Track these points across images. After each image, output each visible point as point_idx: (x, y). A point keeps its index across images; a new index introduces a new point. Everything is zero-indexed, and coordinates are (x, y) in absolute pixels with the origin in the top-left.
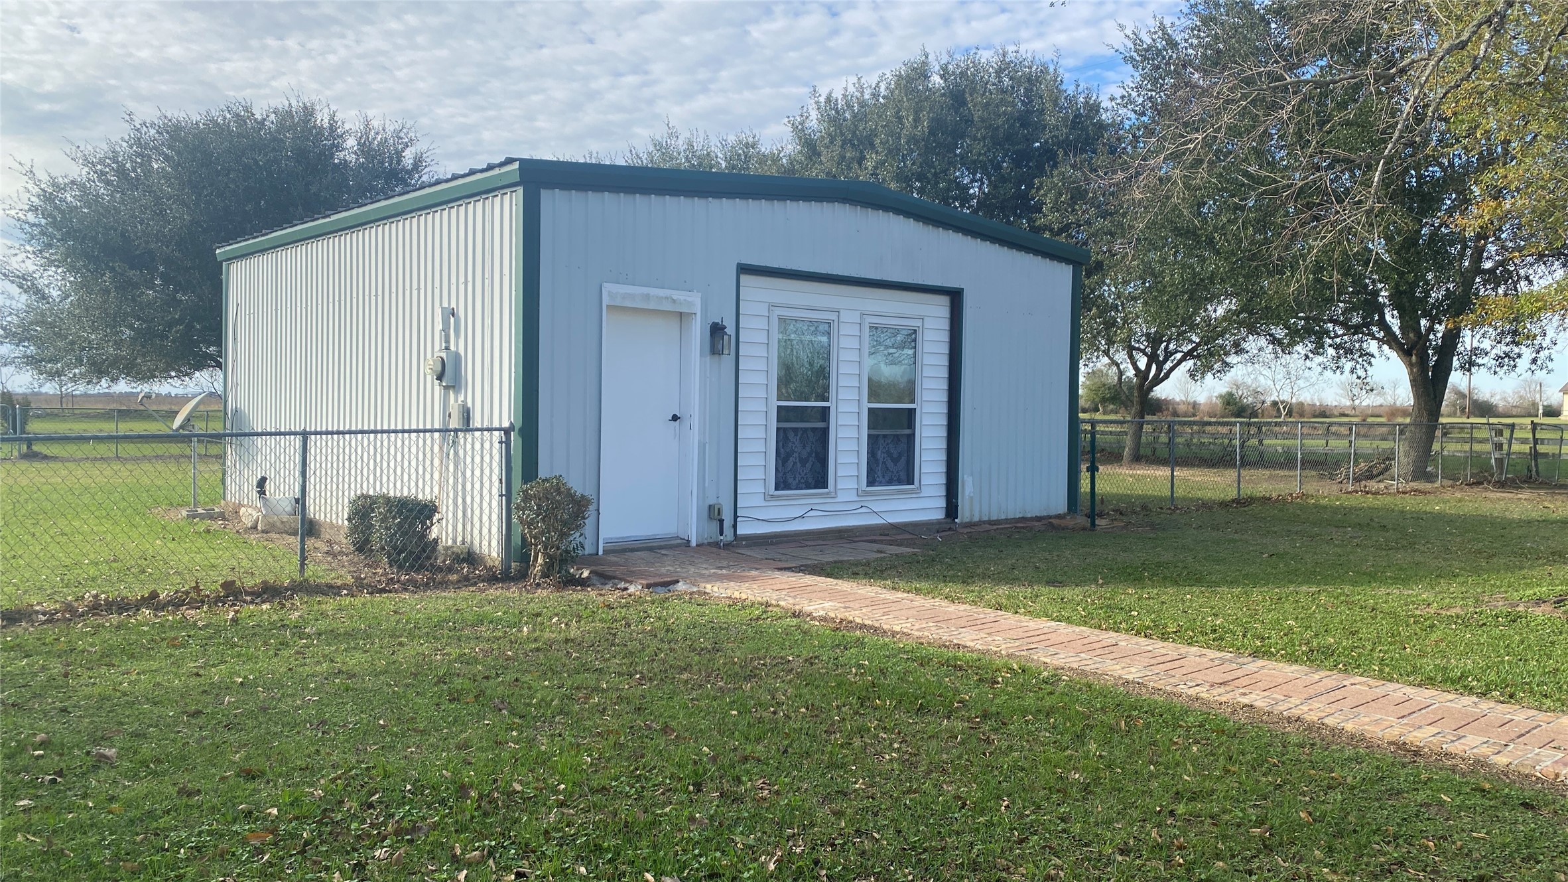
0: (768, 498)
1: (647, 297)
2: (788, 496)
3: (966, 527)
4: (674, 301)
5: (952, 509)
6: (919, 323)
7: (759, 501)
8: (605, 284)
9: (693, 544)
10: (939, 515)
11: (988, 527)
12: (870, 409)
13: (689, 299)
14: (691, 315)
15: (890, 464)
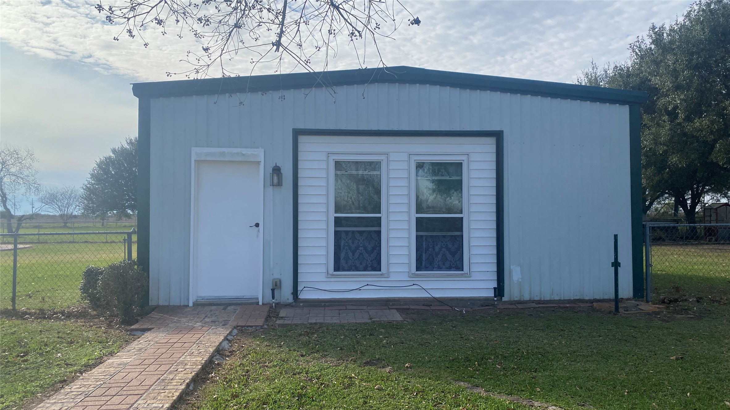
0: (329, 276)
1: (223, 154)
2: (345, 275)
3: (512, 304)
4: (243, 155)
5: (499, 291)
6: (464, 158)
7: (322, 278)
8: (193, 148)
9: (261, 303)
10: (491, 294)
11: (534, 305)
12: (417, 218)
13: (255, 153)
14: (258, 163)
15: (449, 256)
